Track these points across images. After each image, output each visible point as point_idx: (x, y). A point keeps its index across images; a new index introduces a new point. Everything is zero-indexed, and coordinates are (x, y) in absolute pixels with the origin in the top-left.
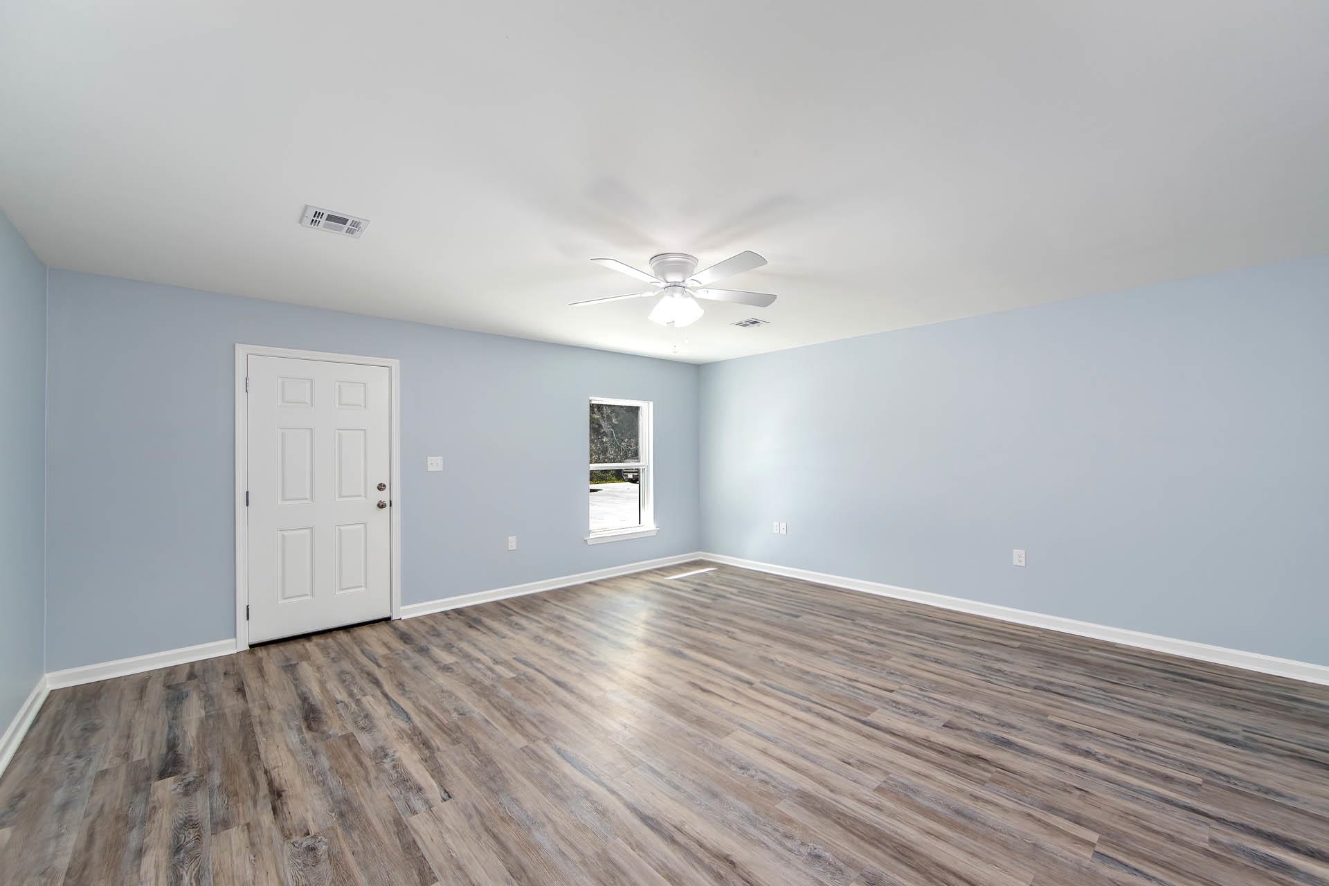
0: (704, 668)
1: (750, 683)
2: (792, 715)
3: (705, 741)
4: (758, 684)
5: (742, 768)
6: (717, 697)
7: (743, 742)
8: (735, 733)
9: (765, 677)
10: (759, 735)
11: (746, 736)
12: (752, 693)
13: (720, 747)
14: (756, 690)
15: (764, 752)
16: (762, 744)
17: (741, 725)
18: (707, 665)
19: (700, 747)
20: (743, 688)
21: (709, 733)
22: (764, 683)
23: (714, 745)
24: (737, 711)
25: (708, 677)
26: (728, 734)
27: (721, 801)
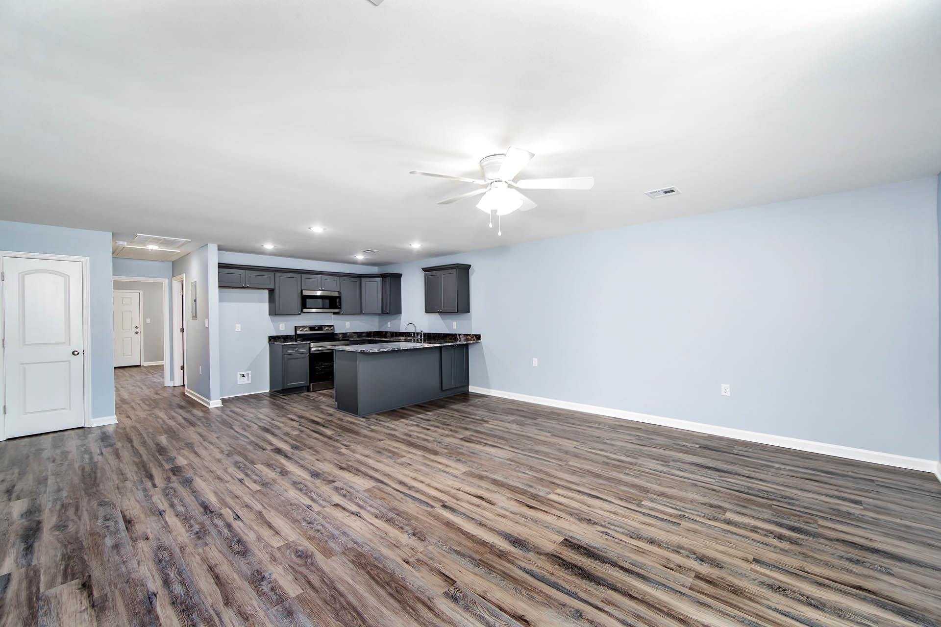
0: (484, 521)
1: (445, 506)
2: (423, 484)
3: (477, 469)
4: (437, 505)
5: (459, 460)
6: (471, 493)
7: (457, 469)
8: (461, 473)
9: (430, 514)
10: (448, 473)
11: (455, 472)
12: (445, 498)
13: (469, 467)
14: (441, 501)
15: (447, 466)
16: (447, 469)
17: (457, 477)
18: (481, 525)
19: (479, 466)
20: (450, 502)
21: (476, 473)
22: (432, 506)
23: (472, 468)
24: (457, 485)
25: (479, 510)
26: (465, 473)
27: (469, 451)
